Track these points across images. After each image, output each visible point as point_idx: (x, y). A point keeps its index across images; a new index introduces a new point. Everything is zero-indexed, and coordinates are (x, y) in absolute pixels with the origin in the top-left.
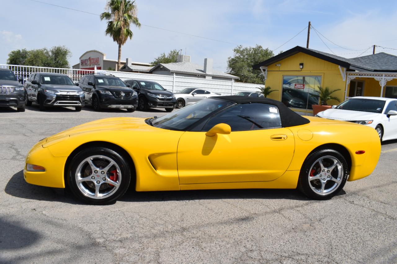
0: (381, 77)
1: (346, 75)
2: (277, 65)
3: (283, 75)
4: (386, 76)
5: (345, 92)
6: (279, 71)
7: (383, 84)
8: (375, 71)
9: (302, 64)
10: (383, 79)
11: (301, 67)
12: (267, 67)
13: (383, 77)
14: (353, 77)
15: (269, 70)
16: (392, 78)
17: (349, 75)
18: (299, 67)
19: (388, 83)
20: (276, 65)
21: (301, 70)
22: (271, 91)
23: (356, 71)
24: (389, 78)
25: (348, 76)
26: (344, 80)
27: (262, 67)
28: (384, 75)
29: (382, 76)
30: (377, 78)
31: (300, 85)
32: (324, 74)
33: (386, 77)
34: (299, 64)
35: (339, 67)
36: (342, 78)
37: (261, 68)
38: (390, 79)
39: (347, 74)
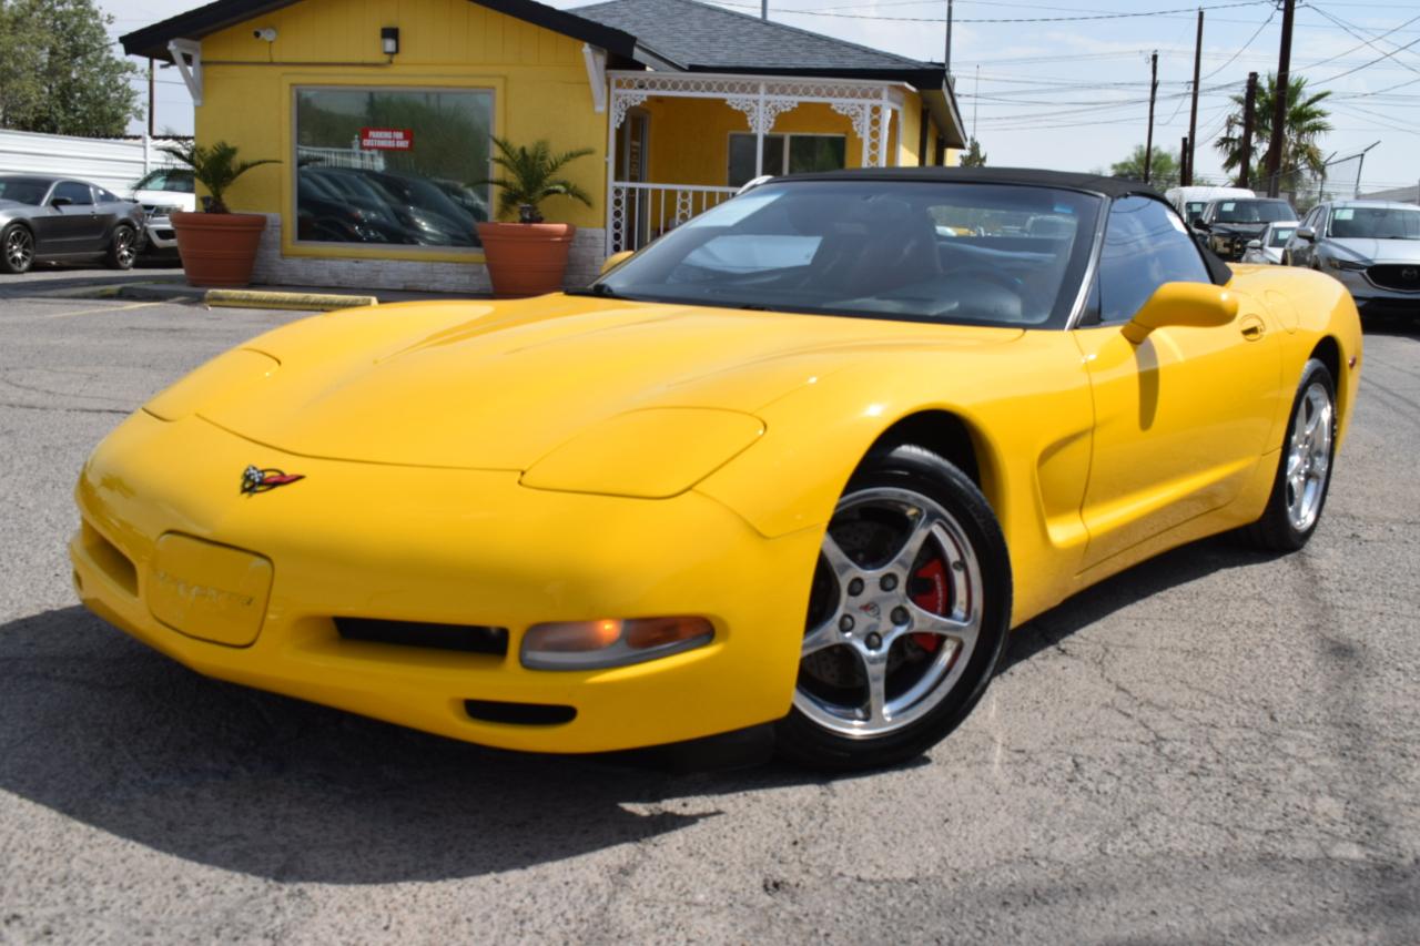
0: (755, 97)
1: (605, 88)
2: (263, 35)
3: (292, 85)
4: (770, 90)
5: (607, 163)
6: (271, 63)
7: (761, 126)
8: (694, 68)
9: (391, 33)
10: (761, 104)
11: (390, 45)
12: (197, 44)
13: (762, 96)
14: (638, 97)
15: (210, 57)
16: (795, 100)
17: (619, 84)
18: (375, 48)
19: (782, 119)
20: (257, 34)
21: (391, 62)
22: (244, 167)
23: (648, 69)
24: (782, 98)
25: (615, 91)
26: (601, 108)
27: (178, 40)
28: (762, 89)
29: (755, 90)
30: (735, 100)
31: (387, 135)
32: (506, 78)
33: (772, 97)
34: (379, 33)
35: (587, 49)
36: (590, 98)
37: (172, 46)
38: (789, 102)
39: (608, 84)
